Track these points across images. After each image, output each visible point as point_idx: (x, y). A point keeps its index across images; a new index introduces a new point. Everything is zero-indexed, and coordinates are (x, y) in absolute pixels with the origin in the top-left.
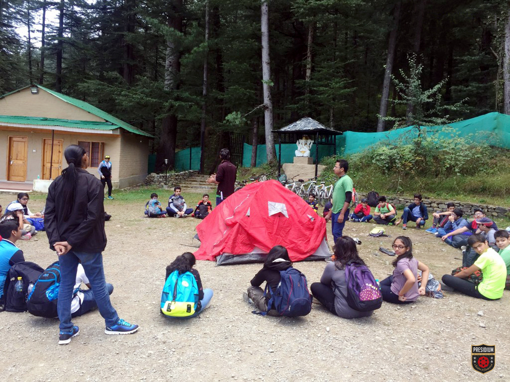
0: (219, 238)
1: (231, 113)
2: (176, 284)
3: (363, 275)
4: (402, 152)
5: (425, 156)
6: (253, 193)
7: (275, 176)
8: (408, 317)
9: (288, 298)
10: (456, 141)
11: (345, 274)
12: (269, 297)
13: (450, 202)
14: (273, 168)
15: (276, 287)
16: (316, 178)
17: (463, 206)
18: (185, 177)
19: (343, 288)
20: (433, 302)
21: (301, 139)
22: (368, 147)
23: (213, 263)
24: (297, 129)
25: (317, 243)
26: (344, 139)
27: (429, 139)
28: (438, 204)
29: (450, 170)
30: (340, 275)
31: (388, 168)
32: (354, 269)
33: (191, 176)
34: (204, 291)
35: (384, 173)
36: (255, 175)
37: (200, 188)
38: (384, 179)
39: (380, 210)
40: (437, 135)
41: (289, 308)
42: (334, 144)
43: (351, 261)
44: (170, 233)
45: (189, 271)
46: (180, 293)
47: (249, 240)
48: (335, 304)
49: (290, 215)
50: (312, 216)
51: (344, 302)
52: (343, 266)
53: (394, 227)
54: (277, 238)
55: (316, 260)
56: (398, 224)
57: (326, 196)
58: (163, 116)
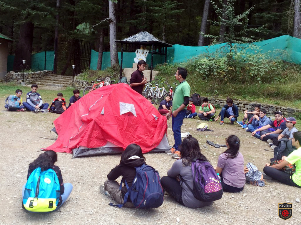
0: (75, 132)
1: (81, 24)
2: (39, 181)
3: (207, 170)
4: (219, 63)
5: (235, 67)
6: (106, 95)
7: (117, 78)
8: (242, 205)
9: (143, 194)
10: (259, 57)
11: (191, 169)
12: (126, 191)
13: (253, 103)
14: (116, 72)
15: (132, 182)
16: (151, 81)
17: (263, 107)
18: (40, 76)
19: (190, 182)
20: (259, 190)
21: (139, 49)
22: (192, 58)
23: (69, 156)
24: (137, 41)
25: (160, 138)
26: (173, 51)
27: (239, 54)
28: (244, 105)
29: (253, 79)
30: (187, 171)
31: (208, 76)
32: (200, 165)
33: (46, 75)
34: (65, 186)
35: (204, 79)
36: (100, 77)
37: (54, 85)
38: (204, 84)
39: (203, 109)
40: (245, 50)
41: (145, 202)
42: (166, 54)
43: (196, 158)
44: (29, 126)
45: (51, 168)
46: (43, 190)
47: (103, 135)
48: (182, 196)
49: (138, 114)
50: (156, 115)
51: (190, 193)
52: (189, 163)
53: (214, 123)
54: (127, 134)
55: (158, 152)
56: (217, 120)
57: (160, 96)
58: (21, 22)
